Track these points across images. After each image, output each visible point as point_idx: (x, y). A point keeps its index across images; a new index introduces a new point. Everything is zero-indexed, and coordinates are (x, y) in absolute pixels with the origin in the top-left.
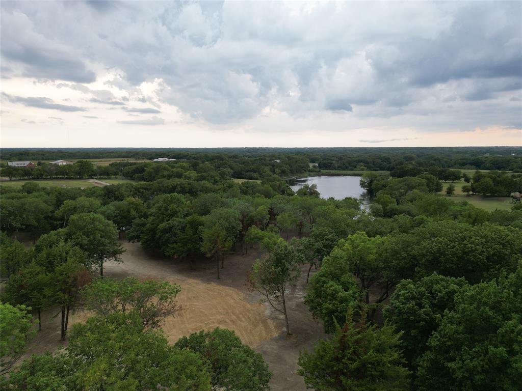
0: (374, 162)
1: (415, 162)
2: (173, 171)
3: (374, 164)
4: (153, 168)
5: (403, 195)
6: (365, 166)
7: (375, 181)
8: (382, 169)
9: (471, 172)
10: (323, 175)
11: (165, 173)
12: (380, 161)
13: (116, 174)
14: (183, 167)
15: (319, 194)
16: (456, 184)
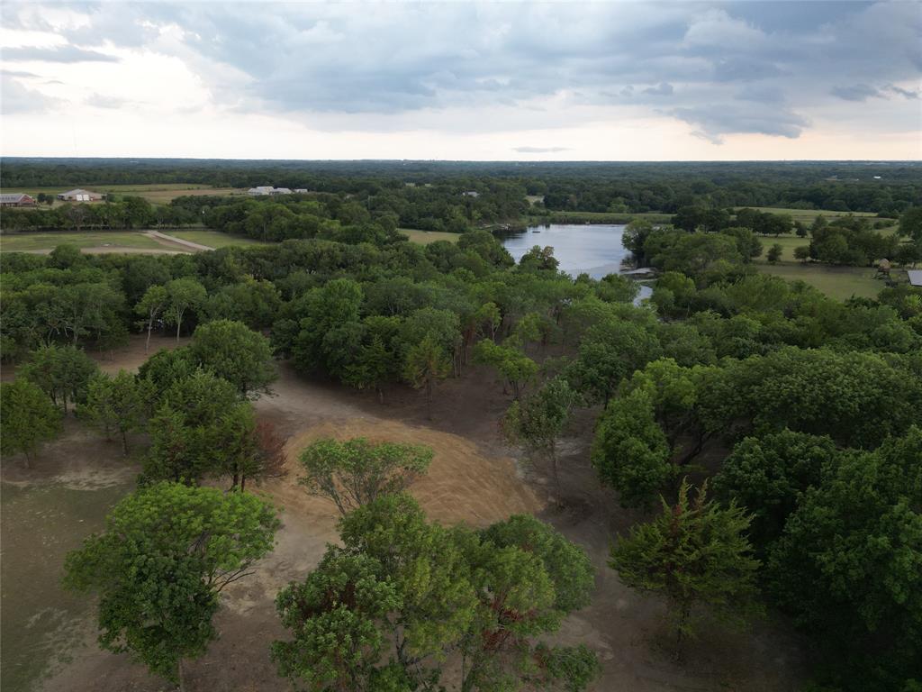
0: (641, 195)
1: (713, 196)
2: (297, 219)
3: (640, 200)
4: (260, 213)
5: (700, 268)
6: (626, 204)
7: (649, 237)
8: (654, 208)
9: (807, 216)
10: (555, 222)
11: (283, 222)
12: (651, 193)
13: (191, 221)
14: (312, 211)
15: (558, 263)
16: (782, 240)
